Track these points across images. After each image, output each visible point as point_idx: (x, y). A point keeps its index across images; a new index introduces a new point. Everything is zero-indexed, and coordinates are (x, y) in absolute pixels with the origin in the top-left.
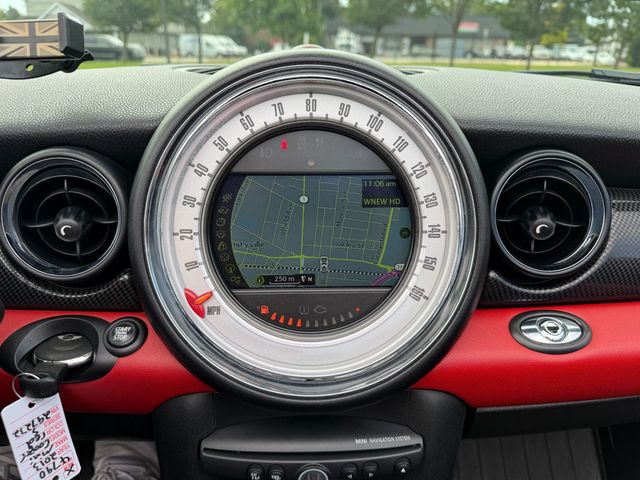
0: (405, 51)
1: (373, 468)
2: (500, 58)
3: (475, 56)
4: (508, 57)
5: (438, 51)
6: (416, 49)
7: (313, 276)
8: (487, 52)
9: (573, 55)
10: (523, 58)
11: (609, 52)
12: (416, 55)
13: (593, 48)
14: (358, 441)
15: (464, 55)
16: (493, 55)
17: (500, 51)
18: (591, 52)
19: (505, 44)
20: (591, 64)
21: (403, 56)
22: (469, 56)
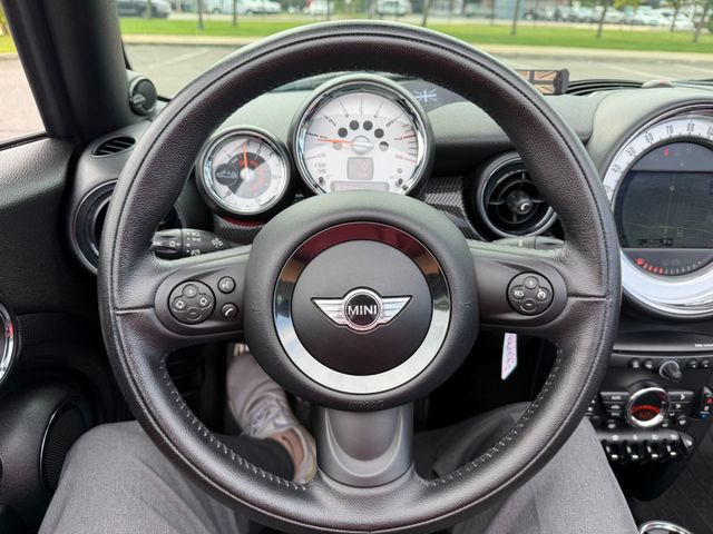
0: (458, 11)
1: (706, 362)
2: (565, 20)
3: (536, 17)
4: (573, 19)
5: (497, 12)
6: (470, 8)
7: (671, 240)
8: (550, 13)
9: (646, 19)
10: (593, 21)
11: (687, 16)
12: (469, 16)
13: (671, 11)
14: (697, 345)
15: (524, 17)
16: (557, 17)
17: (565, 12)
18: (666, 15)
19: (571, 5)
20: (667, 29)
21: (456, 16)
22: (529, 17)
